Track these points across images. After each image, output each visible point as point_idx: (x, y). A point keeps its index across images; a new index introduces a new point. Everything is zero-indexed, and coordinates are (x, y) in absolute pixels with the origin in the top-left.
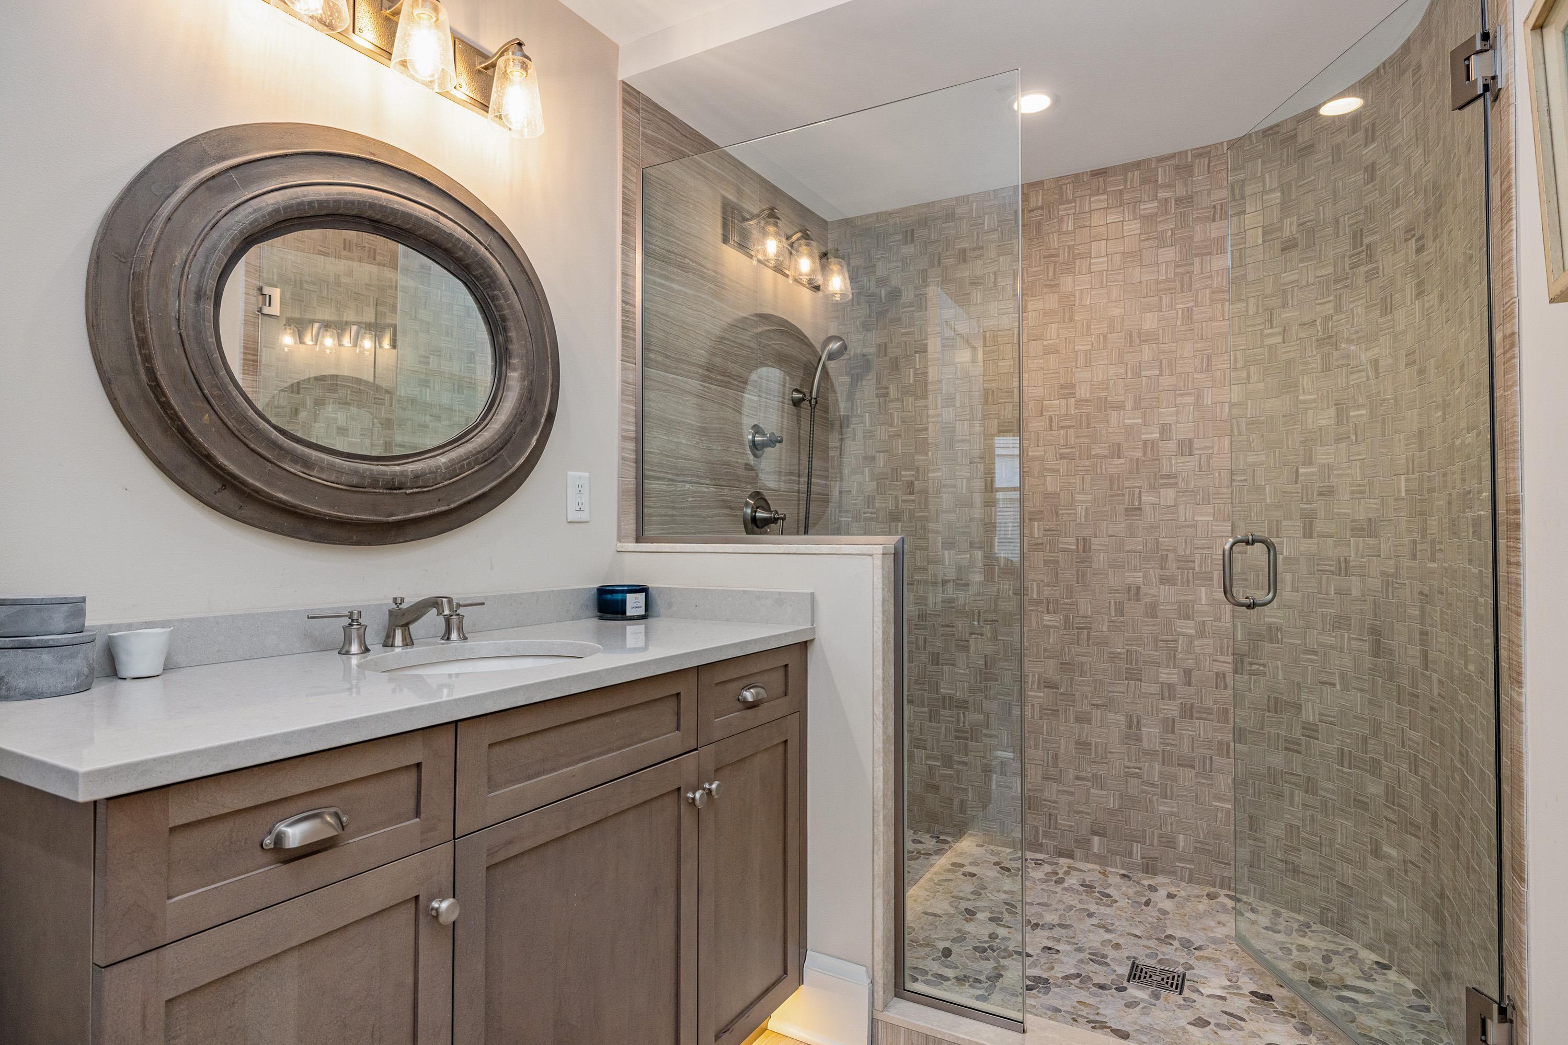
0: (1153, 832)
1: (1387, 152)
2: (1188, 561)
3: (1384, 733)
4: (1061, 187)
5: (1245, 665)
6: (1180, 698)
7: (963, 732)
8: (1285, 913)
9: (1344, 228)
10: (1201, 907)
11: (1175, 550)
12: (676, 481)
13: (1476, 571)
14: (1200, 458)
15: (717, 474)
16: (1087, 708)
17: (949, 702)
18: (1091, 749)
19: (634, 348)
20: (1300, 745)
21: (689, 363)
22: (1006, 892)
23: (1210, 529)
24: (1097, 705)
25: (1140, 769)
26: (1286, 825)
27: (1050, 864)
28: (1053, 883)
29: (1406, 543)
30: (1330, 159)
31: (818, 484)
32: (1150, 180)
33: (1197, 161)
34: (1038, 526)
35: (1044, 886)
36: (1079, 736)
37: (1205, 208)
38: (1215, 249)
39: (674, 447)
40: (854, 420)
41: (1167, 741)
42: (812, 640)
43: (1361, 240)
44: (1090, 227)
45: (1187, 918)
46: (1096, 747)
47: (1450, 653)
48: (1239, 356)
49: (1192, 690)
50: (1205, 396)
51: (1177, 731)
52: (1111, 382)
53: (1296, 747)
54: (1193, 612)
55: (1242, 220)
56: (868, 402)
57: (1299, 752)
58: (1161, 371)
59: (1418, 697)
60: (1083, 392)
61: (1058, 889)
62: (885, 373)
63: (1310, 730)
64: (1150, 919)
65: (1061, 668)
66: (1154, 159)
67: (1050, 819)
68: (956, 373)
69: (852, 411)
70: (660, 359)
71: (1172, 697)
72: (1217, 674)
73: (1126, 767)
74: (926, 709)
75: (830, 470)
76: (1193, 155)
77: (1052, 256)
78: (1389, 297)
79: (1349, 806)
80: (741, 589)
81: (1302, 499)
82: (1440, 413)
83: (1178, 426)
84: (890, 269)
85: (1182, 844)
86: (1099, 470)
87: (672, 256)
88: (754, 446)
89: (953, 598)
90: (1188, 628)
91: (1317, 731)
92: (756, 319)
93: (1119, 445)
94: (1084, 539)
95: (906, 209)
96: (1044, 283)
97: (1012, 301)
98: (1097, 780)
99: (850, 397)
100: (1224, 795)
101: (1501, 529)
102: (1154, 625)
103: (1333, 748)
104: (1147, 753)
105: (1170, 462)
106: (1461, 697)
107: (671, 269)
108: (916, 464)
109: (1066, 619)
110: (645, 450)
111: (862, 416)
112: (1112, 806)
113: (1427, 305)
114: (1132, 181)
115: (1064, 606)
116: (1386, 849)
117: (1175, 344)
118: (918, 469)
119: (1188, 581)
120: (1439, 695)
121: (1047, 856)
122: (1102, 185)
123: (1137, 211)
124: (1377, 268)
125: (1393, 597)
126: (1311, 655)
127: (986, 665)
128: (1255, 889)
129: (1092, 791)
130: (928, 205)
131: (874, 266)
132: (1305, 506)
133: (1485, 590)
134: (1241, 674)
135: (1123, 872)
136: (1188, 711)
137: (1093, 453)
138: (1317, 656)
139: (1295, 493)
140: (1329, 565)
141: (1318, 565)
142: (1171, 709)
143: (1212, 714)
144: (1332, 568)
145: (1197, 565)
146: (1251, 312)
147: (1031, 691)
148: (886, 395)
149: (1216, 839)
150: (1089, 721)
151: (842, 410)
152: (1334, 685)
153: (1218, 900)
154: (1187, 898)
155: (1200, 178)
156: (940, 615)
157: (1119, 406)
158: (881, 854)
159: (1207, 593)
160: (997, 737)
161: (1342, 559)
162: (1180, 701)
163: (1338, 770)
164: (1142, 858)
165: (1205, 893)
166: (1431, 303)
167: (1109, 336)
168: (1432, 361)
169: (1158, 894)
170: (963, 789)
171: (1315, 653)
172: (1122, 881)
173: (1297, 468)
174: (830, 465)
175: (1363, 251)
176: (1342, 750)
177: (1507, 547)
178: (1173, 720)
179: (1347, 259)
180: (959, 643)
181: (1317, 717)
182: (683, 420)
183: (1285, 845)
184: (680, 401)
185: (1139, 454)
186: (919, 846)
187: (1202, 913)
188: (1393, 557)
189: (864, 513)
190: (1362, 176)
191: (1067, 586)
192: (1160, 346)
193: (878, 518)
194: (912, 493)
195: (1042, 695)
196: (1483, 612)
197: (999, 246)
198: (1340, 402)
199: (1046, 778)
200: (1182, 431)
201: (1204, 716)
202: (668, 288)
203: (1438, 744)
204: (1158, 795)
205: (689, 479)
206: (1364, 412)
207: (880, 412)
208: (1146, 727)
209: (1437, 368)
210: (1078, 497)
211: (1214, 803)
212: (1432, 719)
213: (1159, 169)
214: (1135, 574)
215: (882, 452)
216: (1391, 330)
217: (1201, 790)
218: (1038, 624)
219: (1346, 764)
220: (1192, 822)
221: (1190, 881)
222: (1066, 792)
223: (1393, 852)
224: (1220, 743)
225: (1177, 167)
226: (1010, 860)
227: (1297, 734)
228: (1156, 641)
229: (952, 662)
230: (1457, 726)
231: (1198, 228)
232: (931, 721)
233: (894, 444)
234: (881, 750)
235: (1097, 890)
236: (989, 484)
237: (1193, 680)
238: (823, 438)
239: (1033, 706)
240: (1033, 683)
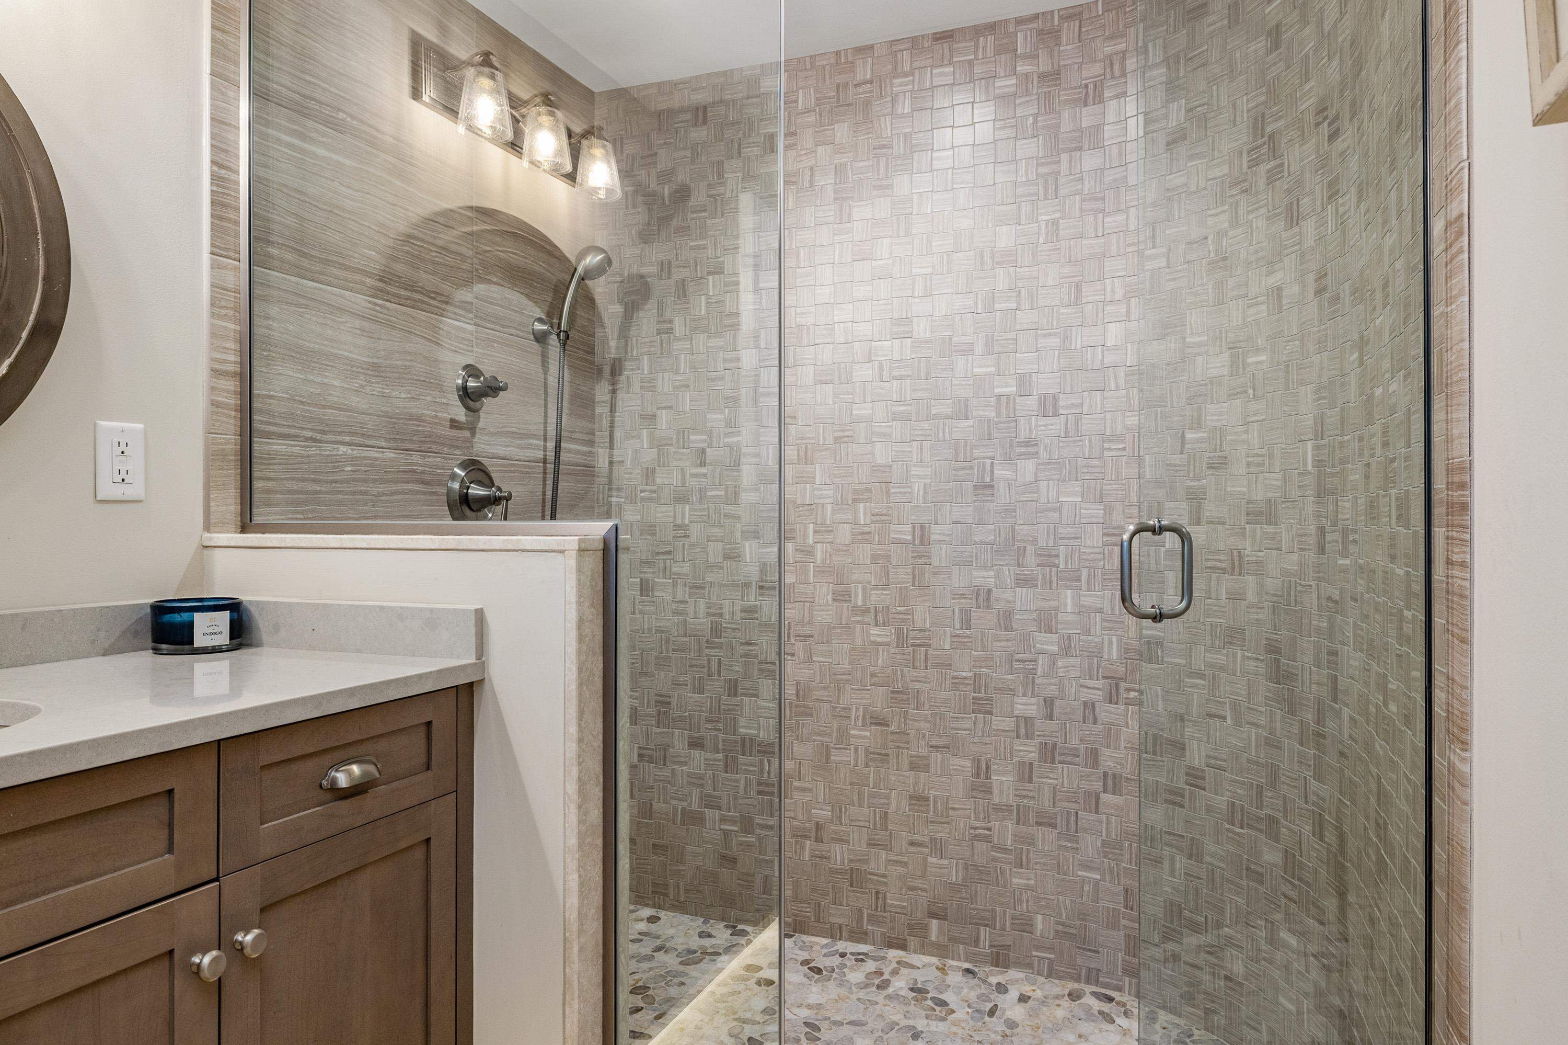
0: (1004, 912)
1: (1295, 8)
2: (1050, 556)
3: (1284, 783)
4: (894, 54)
5: (1121, 691)
6: (1039, 736)
7: (768, 785)
8: (1163, 1016)
9: (1243, 112)
10: (1060, 1013)
11: (1035, 541)
12: (320, 441)
13: (1401, 572)
14: (1067, 420)
15: (398, 433)
16: (924, 751)
17: (748, 745)
18: (929, 805)
19: (237, 236)
20: (1183, 796)
21: (345, 268)
22: (809, 1007)
23: (1078, 513)
24: (937, 747)
25: (989, 829)
26: (1165, 902)
27: (875, 959)
28: (874, 989)
29: (1313, 532)
30: (1226, 22)
31: (569, 451)
32: (1007, 49)
33: (1066, 24)
34: (865, 509)
35: (862, 994)
36: (914, 786)
37: (1075, 88)
38: (1087, 142)
39: (318, 391)
40: (628, 365)
41: (1024, 793)
42: (482, 681)
43: (1263, 130)
44: (932, 109)
45: (1040, 1031)
46: (935, 802)
47: (1365, 682)
48: (1117, 285)
49: (1053, 725)
50: (1073, 338)
51: (1035, 779)
52: (957, 317)
53: (1178, 799)
54: (1057, 623)
55: (1123, 104)
56: (646, 340)
57: (1182, 806)
58: (1019, 302)
59: (1324, 737)
60: (921, 329)
61: (880, 997)
62: (669, 301)
63: (1195, 777)
64: (993, 1036)
65: (892, 698)
66: (1013, 20)
67: (877, 898)
68: (761, 302)
69: (626, 352)
70: (289, 256)
71: (1029, 736)
72: (1085, 703)
73: (972, 828)
74: (720, 756)
75: (597, 433)
76: (1060, 17)
77: (883, 147)
78: (1295, 203)
79: (1241, 878)
80: (377, 604)
81: (1188, 473)
82: (1356, 355)
83: (1040, 376)
84: (675, 160)
85: (1040, 926)
86: (941, 435)
87: (312, 104)
88: (465, 394)
89: (756, 606)
90: (1049, 643)
91: (1203, 778)
92: (470, 214)
93: (966, 400)
94: (922, 527)
95: (697, 78)
96: (874, 183)
97: (832, 207)
98: (938, 847)
99: (624, 333)
100: (1091, 862)
101: (1438, 511)
102: (1008, 640)
103: (1221, 801)
104: (998, 808)
105: (1030, 424)
106: (1379, 745)
107: (310, 123)
108: (709, 425)
109: (899, 634)
110: (255, 392)
111: (638, 359)
112: (954, 879)
113: (1341, 210)
114: (984, 48)
115: (897, 616)
116: (1284, 935)
117: (1036, 268)
118: (711, 431)
119: (1051, 582)
120: (1350, 736)
121: (872, 947)
122: (946, 52)
123: (991, 89)
124: (1282, 165)
125: (1296, 603)
126: (1198, 678)
127: (797, 695)
128: (1130, 984)
129: (930, 859)
130: (725, 73)
131: (656, 154)
132: (1192, 483)
133: (1413, 600)
134: (1116, 703)
135: (967, 965)
136: (1049, 753)
137: (933, 412)
138: (1204, 680)
139: (1180, 466)
140: (1220, 561)
141: (1207, 560)
142: (1028, 750)
143: (1078, 756)
144: (1223, 565)
145: (1061, 560)
146: (1132, 228)
147: (854, 729)
148: (670, 331)
149: (1083, 920)
150: (926, 768)
151: (613, 351)
152: (1224, 718)
153: (1082, 1001)
154: (1044, 1002)
155: (1069, 47)
156: (739, 629)
157: (968, 351)
158: (576, 1004)
159: (1073, 598)
160: (810, 790)
161: (1235, 553)
162: (1040, 739)
163: (1228, 830)
164: (991, 946)
165: (1067, 992)
166: (1347, 208)
167: (955, 256)
168: (1347, 285)
169: (1007, 996)
170: (767, 861)
171: (1201, 676)
172: (965, 979)
173: (1183, 432)
174: (596, 426)
175: (1265, 144)
176: (1233, 803)
177: (1447, 538)
178: (1031, 764)
179: (1245, 155)
180: (764, 666)
181: (1203, 760)
182: (335, 351)
183: (1164, 926)
184: (329, 322)
185: (991, 413)
186: (707, 942)
187: (1060, 1022)
188: (1296, 550)
189: (641, 492)
190: (1263, 43)
191: (901, 588)
192: (1018, 270)
193: (659, 498)
194: (703, 464)
195: (868, 734)
196: (1410, 631)
197: (817, 132)
198: (1236, 345)
199: (872, 844)
200: (1044, 384)
201: (1068, 759)
202: (303, 151)
203: (1348, 803)
204: (1010, 863)
205: (347, 439)
206: (1264, 358)
207: (662, 354)
208: (998, 774)
209: (1353, 294)
210: (915, 471)
211: (1079, 873)
212: (1341, 768)
213: (1019, 34)
214: (985, 573)
215: (665, 408)
216: (1297, 247)
217: (1064, 857)
218: (863, 640)
219: (1237, 822)
220: (1053, 897)
221: (1049, 975)
222: (896, 862)
223: (1293, 941)
224: (1088, 794)
225: (1040, 32)
226: (825, 955)
227: (1180, 782)
228: (1011, 662)
229: (755, 692)
230: (1373, 786)
231: (1066, 115)
232: (726, 772)
233: (680, 397)
234: (576, 848)
235: (929, 995)
236: (802, 453)
237: (1056, 714)
238: (585, 389)
239: (856, 749)
240: (856, 719)
